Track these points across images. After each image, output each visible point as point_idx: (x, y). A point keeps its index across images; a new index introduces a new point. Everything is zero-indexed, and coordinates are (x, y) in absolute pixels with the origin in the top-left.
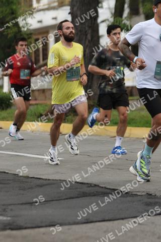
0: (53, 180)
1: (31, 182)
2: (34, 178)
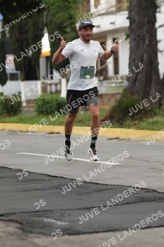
0: (111, 185)
1: (89, 187)
2: (91, 183)
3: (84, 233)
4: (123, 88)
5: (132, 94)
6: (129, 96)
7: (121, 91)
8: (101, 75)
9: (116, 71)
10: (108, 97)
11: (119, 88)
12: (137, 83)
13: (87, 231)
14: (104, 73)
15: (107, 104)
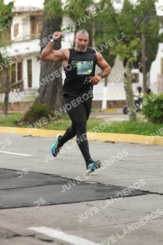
1: (8, 173)
2: (10, 170)
3: (4, 208)
4: (35, 98)
5: (42, 102)
6: (40, 104)
7: (34, 100)
8: (18, 87)
9: (30, 85)
10: (23, 104)
11: (32, 98)
12: (46, 94)
13: (7, 206)
14: (20, 86)
15: (23, 110)
